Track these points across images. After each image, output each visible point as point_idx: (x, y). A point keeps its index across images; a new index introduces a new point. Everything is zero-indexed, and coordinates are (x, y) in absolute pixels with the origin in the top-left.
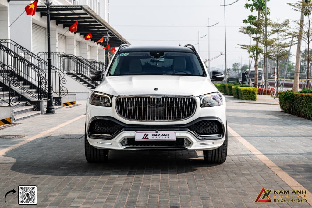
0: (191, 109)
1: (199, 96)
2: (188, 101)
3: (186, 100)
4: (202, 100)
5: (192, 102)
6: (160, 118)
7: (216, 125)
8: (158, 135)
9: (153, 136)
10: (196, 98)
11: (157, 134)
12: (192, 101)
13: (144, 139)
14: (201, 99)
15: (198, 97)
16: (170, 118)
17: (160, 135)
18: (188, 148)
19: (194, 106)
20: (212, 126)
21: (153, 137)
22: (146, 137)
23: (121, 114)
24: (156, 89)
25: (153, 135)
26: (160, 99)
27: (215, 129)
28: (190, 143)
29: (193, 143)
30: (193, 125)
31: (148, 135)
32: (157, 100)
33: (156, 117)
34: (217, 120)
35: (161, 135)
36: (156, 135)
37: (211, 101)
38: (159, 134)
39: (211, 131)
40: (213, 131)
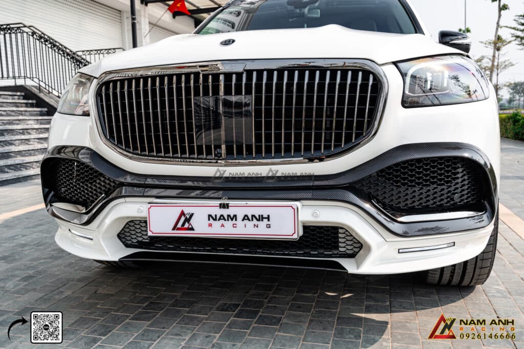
0: (361, 113)
1: (395, 63)
2: (349, 81)
3: (342, 79)
4: (408, 79)
5: (364, 86)
6: (237, 151)
7: (466, 177)
8: (229, 216)
9: (212, 221)
10: (383, 67)
11: (225, 212)
12: (368, 80)
13: (179, 229)
14: (404, 75)
15: (393, 67)
16: (278, 150)
17: (235, 216)
18: (350, 267)
19: (375, 101)
20: (448, 182)
21: (210, 225)
22: (186, 225)
23: (112, 139)
24: (225, 41)
25: (210, 216)
26: (239, 75)
27: (460, 190)
28: (358, 248)
29: (369, 249)
30: (370, 176)
31: (192, 215)
32: (225, 81)
33: (223, 147)
34: (466, 155)
35: (240, 218)
36: (222, 217)
37: (445, 85)
38: (231, 211)
39: (445, 201)
40: (452, 199)
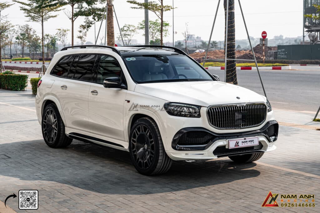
2: (261, 107)
6: (244, 126)
23: (213, 124)
25: (242, 142)
28: (262, 146)
29: (267, 146)
30: (266, 129)
31: (238, 142)
32: (242, 108)
33: (241, 124)
35: (248, 141)
36: (245, 142)
